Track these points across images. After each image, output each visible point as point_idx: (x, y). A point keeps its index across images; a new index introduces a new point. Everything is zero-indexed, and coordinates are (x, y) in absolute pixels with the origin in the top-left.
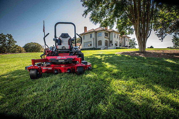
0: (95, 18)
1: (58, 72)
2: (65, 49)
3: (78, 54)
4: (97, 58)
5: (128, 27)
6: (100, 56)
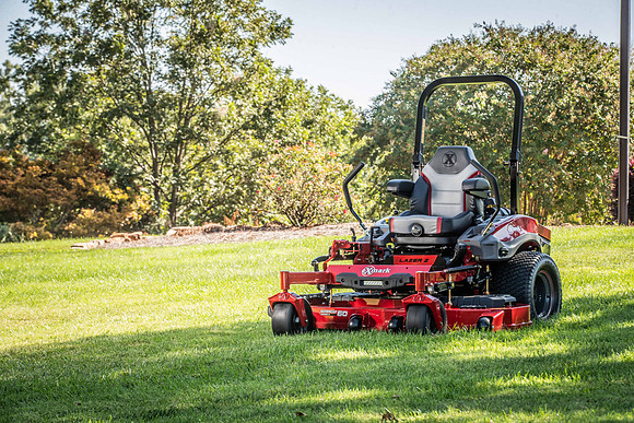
1: (360, 324)
2: (423, 235)
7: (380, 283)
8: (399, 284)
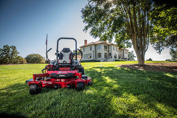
0: (95, 33)
1: (58, 87)
2: (66, 63)
3: (78, 69)
4: (97, 71)
5: (126, 41)
6: (100, 69)
7: (64, 76)
8: (70, 76)
